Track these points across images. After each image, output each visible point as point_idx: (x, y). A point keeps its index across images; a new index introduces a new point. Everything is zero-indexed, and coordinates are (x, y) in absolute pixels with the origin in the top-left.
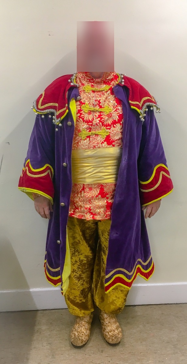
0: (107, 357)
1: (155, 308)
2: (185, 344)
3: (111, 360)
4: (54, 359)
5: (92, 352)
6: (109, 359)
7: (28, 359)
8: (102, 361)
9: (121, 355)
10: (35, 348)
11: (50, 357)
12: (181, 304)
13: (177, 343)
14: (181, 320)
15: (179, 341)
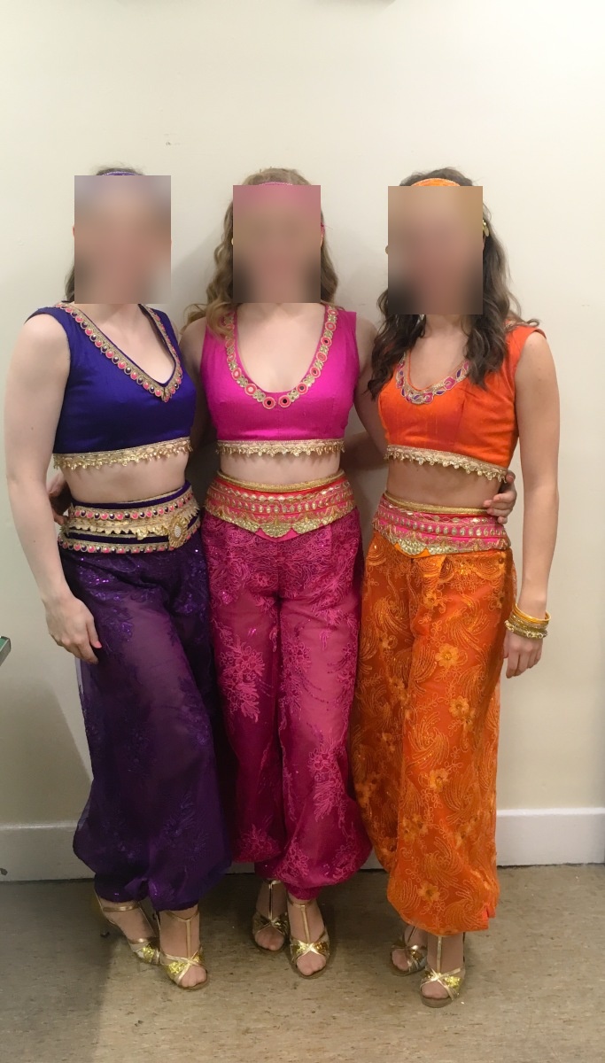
0: (309, 999)
2: (515, 972)
3: (319, 1007)
4: (168, 1003)
5: (270, 986)
6: (313, 1005)
7: (99, 1003)
8: (295, 1010)
9: (345, 995)
10: (116, 975)
11: (159, 998)
12: (511, 870)
13: (494, 969)
14: (508, 911)
15: (500, 962)
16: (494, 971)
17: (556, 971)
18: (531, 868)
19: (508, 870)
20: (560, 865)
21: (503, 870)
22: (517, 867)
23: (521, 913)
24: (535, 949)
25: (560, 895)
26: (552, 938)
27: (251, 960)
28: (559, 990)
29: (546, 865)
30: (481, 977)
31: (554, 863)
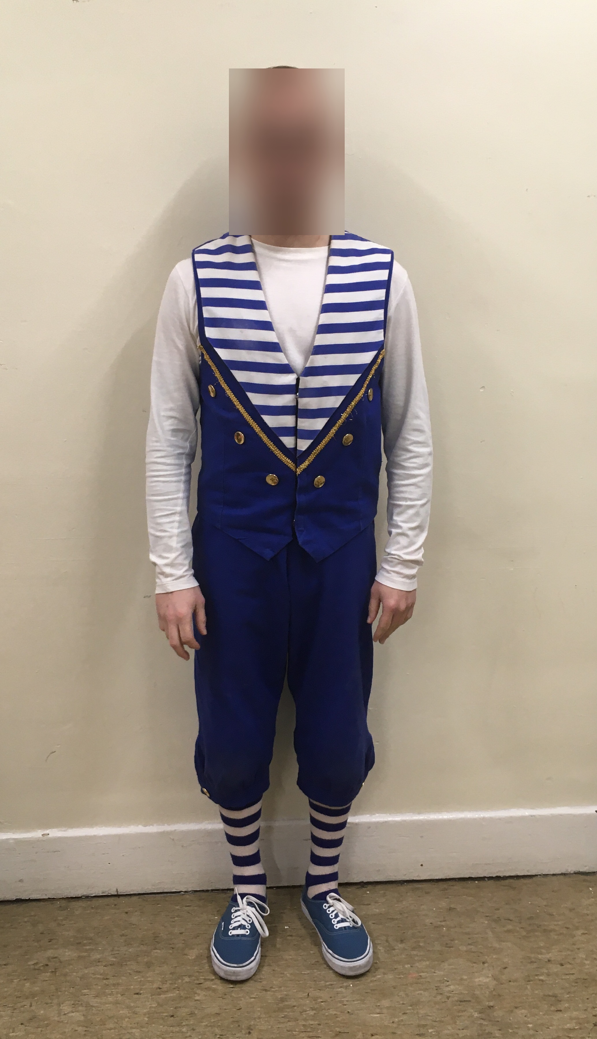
1: (427, 893)
2: (516, 1008)
12: (511, 881)
13: (491, 1004)
14: (509, 931)
15: (499, 995)
16: (490, 1007)
17: (567, 1005)
18: (534, 879)
19: (507, 881)
20: (570, 874)
21: (503, 882)
22: (518, 877)
23: (524, 933)
24: (541, 978)
25: (571, 910)
26: (562, 965)
27: (197, 998)
28: (571, 1030)
29: (554, 875)
30: (476, 1015)
31: (564, 871)
